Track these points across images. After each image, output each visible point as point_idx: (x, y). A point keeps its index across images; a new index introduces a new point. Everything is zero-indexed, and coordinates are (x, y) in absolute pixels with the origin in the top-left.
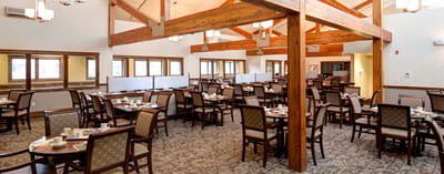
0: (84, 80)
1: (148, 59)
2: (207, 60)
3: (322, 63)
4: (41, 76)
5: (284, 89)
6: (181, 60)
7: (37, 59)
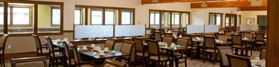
0: (49, 27)
1: (104, 9)
2: (155, 11)
3: (258, 16)
4: (14, 23)
5: (229, 40)
6: (132, 11)
7: (11, 7)
